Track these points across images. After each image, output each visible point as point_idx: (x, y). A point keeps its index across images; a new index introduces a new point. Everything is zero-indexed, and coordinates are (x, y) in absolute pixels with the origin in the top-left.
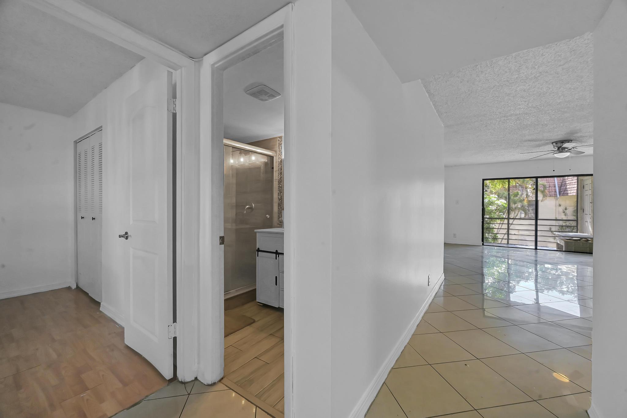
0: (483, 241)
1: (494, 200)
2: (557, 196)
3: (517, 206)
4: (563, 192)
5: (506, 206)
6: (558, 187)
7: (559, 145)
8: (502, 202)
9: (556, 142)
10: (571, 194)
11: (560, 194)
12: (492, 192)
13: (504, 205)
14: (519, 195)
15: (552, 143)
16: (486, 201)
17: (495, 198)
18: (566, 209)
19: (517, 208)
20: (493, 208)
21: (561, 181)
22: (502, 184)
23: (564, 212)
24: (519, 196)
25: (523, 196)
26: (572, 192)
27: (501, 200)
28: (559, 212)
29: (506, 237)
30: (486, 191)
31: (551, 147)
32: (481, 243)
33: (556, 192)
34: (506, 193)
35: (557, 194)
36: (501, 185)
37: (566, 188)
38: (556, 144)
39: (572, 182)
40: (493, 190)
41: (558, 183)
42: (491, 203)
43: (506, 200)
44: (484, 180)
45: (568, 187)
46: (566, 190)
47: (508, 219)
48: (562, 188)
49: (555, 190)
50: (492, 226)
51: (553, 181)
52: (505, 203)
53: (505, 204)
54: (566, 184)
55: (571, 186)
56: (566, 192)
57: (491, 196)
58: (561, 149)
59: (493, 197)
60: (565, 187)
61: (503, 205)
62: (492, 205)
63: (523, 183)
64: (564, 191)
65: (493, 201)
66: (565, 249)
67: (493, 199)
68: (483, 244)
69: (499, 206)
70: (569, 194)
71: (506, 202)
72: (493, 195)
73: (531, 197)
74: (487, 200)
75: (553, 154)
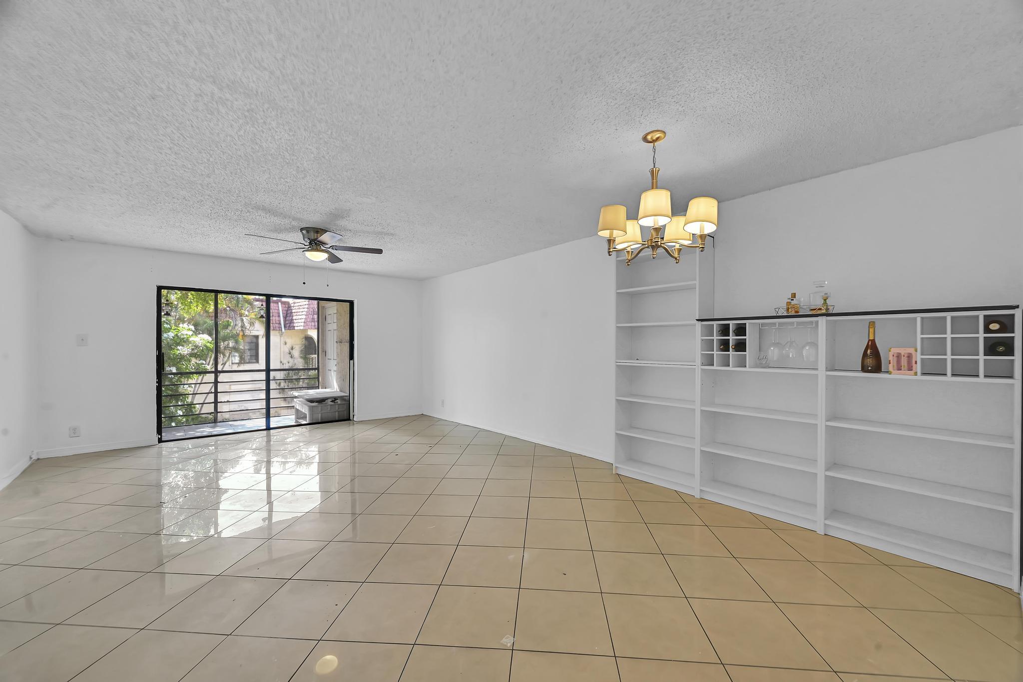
0: (159, 431)
1: (186, 334)
2: (282, 330)
3: (228, 345)
4: (288, 325)
5: (212, 346)
6: (283, 317)
7: (313, 235)
8: (204, 340)
9: (308, 229)
10: (298, 328)
11: (285, 327)
12: (184, 318)
13: (208, 345)
14: (230, 325)
15: (302, 230)
16: (168, 336)
17: (189, 330)
18: (292, 349)
19: (228, 347)
20: (184, 350)
21: (286, 309)
22: (203, 305)
23: (290, 353)
24: (230, 328)
25: (236, 328)
26: (299, 324)
27: (201, 336)
28: (284, 352)
29: (211, 398)
30: (168, 314)
31: (299, 237)
32: (156, 438)
33: (280, 324)
34: (210, 322)
35: (281, 327)
36: (201, 306)
37: (292, 320)
38: (308, 232)
39: (299, 311)
40: (185, 315)
41: (282, 310)
42: (180, 341)
43: (210, 335)
44: (160, 289)
45: (294, 318)
46: (292, 321)
47: (216, 372)
48: (288, 318)
49: (280, 321)
50: (181, 389)
51: (277, 308)
52: (208, 342)
53: (211, 343)
54: (292, 313)
55: (298, 317)
56: (292, 325)
57: (181, 325)
58: (315, 244)
59: (186, 330)
60: (291, 318)
61: (205, 346)
62: (183, 346)
63: (236, 307)
64: (290, 323)
65: (185, 336)
66: (310, 420)
67: (185, 332)
68: (160, 441)
69: (197, 347)
70: (296, 328)
71: (211, 339)
72: (185, 325)
73: (248, 330)
74: (173, 335)
75: (303, 251)
